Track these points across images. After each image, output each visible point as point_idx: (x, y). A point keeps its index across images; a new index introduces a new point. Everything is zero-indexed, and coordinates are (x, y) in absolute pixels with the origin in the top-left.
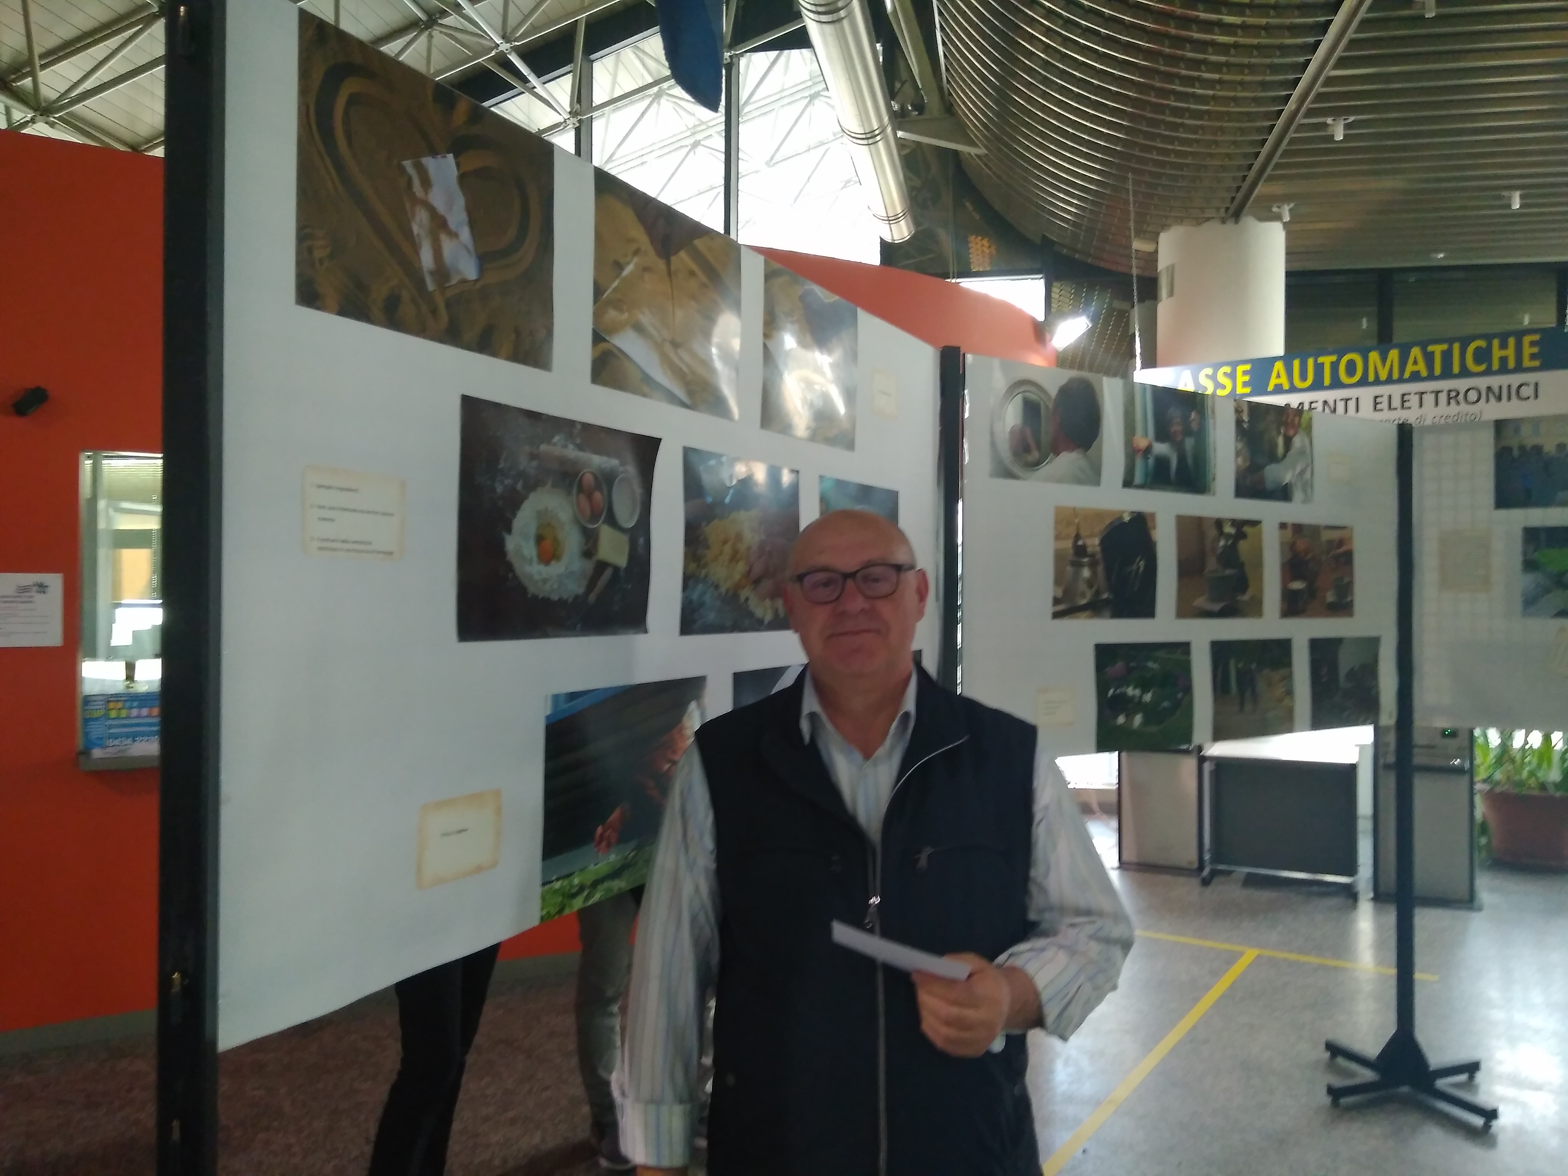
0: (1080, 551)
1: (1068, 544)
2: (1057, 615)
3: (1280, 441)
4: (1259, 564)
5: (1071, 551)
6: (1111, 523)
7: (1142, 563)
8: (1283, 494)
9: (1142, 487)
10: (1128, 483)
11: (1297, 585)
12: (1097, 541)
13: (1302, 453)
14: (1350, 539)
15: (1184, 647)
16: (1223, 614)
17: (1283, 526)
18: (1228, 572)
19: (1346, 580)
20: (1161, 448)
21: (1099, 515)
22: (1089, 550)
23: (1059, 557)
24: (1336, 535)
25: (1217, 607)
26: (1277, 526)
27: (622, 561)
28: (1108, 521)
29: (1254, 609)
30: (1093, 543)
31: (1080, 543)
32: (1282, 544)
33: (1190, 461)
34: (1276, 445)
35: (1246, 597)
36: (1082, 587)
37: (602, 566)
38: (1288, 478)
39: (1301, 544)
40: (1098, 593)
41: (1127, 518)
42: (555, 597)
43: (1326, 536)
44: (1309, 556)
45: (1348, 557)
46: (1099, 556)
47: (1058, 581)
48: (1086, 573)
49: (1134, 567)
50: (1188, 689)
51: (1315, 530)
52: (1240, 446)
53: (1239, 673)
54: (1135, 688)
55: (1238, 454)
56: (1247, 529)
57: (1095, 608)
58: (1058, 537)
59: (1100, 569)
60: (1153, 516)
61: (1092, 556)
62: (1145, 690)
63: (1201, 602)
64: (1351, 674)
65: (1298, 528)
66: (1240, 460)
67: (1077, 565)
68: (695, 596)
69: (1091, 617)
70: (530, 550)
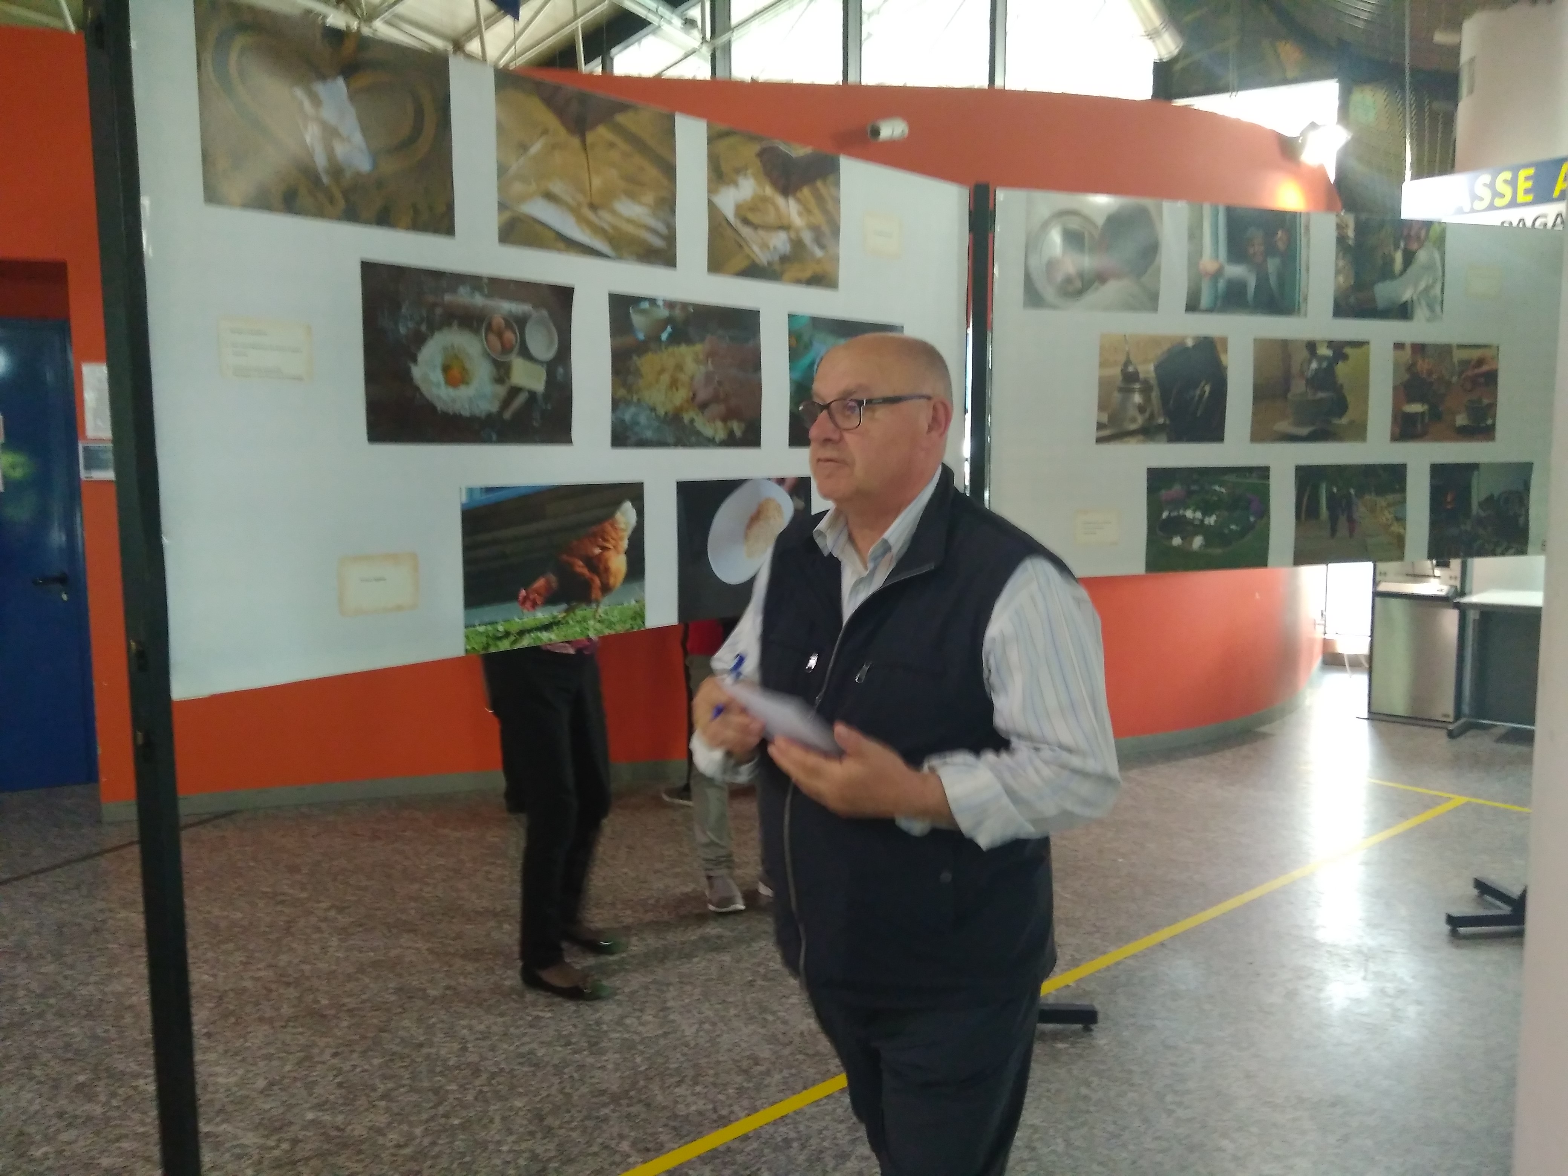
0: (1130, 377)
1: (1116, 371)
2: (1099, 440)
3: (1399, 257)
4: (1364, 387)
5: (1120, 378)
6: (1169, 350)
7: (1207, 389)
8: (1403, 312)
9: (1210, 310)
10: (1192, 306)
11: (1416, 408)
12: (1151, 367)
13: (1429, 267)
14: (1495, 358)
15: (1264, 472)
16: (1312, 437)
17: (1399, 346)
18: (1321, 395)
19: (1486, 401)
20: (1236, 271)
21: (1155, 341)
22: (1142, 376)
23: (1104, 384)
24: (1475, 354)
25: (1304, 431)
26: (1392, 346)
27: (539, 386)
28: (1166, 347)
29: (1358, 432)
30: (1147, 370)
31: (1131, 369)
32: (1396, 366)
33: (1273, 281)
34: (1392, 260)
35: (1344, 421)
36: (1132, 412)
37: (515, 391)
38: (1407, 295)
39: (1423, 365)
40: (1152, 417)
41: (1190, 343)
42: (466, 413)
43: (1459, 355)
44: (1435, 376)
45: (1491, 378)
46: (1153, 382)
47: (1102, 407)
48: (1137, 398)
49: (1198, 392)
50: (1264, 513)
51: (1445, 350)
52: (1341, 263)
53: (1331, 497)
54: (1194, 511)
55: (1338, 272)
56: (1348, 350)
57: (1148, 432)
58: (1103, 364)
59: (1155, 394)
60: (1224, 341)
61: (1146, 382)
62: (1206, 512)
63: (1284, 426)
64: (1489, 501)
65: (1419, 349)
66: (1341, 279)
67: (1126, 391)
68: (627, 417)
69: (1144, 441)
70: (437, 376)
